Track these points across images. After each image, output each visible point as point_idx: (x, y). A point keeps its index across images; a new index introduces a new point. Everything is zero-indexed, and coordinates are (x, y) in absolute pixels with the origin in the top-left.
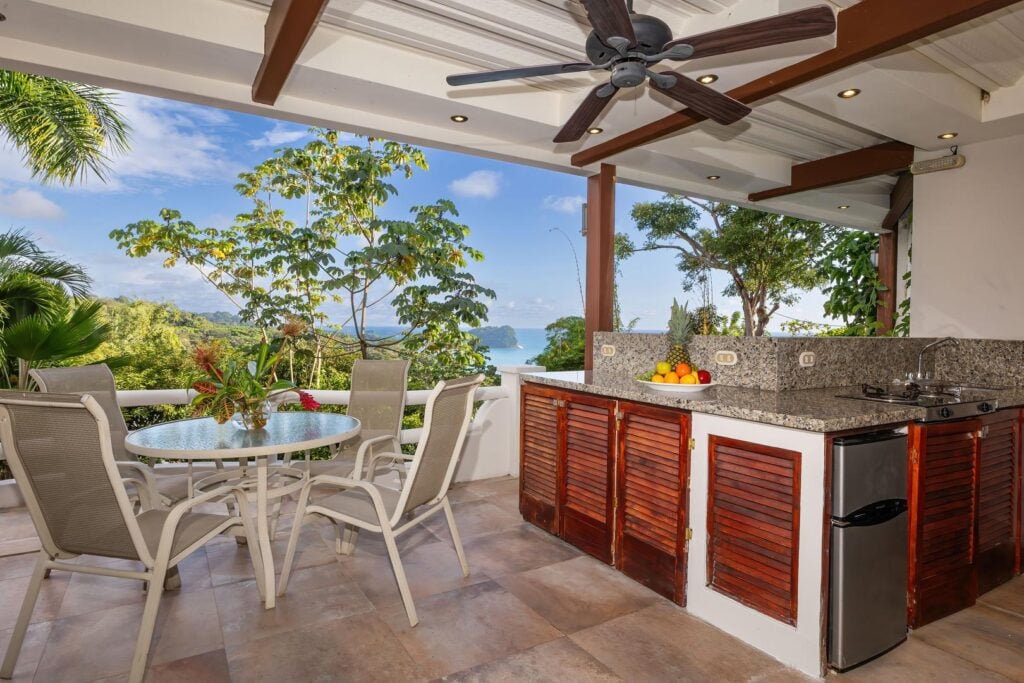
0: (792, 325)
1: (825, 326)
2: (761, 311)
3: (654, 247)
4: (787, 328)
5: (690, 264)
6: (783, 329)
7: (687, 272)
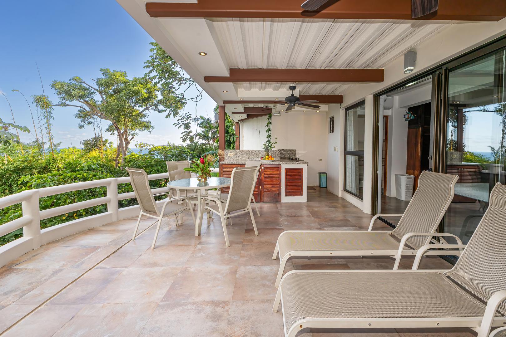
0: (140, 145)
1: (153, 145)
2: (126, 139)
3: (65, 105)
4: (138, 146)
5: (83, 116)
6: (136, 147)
7: (81, 119)
